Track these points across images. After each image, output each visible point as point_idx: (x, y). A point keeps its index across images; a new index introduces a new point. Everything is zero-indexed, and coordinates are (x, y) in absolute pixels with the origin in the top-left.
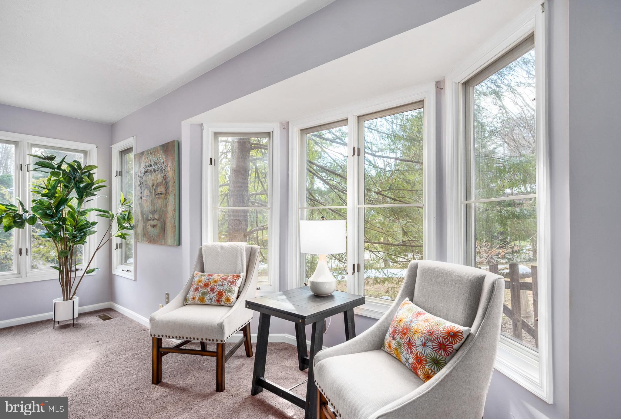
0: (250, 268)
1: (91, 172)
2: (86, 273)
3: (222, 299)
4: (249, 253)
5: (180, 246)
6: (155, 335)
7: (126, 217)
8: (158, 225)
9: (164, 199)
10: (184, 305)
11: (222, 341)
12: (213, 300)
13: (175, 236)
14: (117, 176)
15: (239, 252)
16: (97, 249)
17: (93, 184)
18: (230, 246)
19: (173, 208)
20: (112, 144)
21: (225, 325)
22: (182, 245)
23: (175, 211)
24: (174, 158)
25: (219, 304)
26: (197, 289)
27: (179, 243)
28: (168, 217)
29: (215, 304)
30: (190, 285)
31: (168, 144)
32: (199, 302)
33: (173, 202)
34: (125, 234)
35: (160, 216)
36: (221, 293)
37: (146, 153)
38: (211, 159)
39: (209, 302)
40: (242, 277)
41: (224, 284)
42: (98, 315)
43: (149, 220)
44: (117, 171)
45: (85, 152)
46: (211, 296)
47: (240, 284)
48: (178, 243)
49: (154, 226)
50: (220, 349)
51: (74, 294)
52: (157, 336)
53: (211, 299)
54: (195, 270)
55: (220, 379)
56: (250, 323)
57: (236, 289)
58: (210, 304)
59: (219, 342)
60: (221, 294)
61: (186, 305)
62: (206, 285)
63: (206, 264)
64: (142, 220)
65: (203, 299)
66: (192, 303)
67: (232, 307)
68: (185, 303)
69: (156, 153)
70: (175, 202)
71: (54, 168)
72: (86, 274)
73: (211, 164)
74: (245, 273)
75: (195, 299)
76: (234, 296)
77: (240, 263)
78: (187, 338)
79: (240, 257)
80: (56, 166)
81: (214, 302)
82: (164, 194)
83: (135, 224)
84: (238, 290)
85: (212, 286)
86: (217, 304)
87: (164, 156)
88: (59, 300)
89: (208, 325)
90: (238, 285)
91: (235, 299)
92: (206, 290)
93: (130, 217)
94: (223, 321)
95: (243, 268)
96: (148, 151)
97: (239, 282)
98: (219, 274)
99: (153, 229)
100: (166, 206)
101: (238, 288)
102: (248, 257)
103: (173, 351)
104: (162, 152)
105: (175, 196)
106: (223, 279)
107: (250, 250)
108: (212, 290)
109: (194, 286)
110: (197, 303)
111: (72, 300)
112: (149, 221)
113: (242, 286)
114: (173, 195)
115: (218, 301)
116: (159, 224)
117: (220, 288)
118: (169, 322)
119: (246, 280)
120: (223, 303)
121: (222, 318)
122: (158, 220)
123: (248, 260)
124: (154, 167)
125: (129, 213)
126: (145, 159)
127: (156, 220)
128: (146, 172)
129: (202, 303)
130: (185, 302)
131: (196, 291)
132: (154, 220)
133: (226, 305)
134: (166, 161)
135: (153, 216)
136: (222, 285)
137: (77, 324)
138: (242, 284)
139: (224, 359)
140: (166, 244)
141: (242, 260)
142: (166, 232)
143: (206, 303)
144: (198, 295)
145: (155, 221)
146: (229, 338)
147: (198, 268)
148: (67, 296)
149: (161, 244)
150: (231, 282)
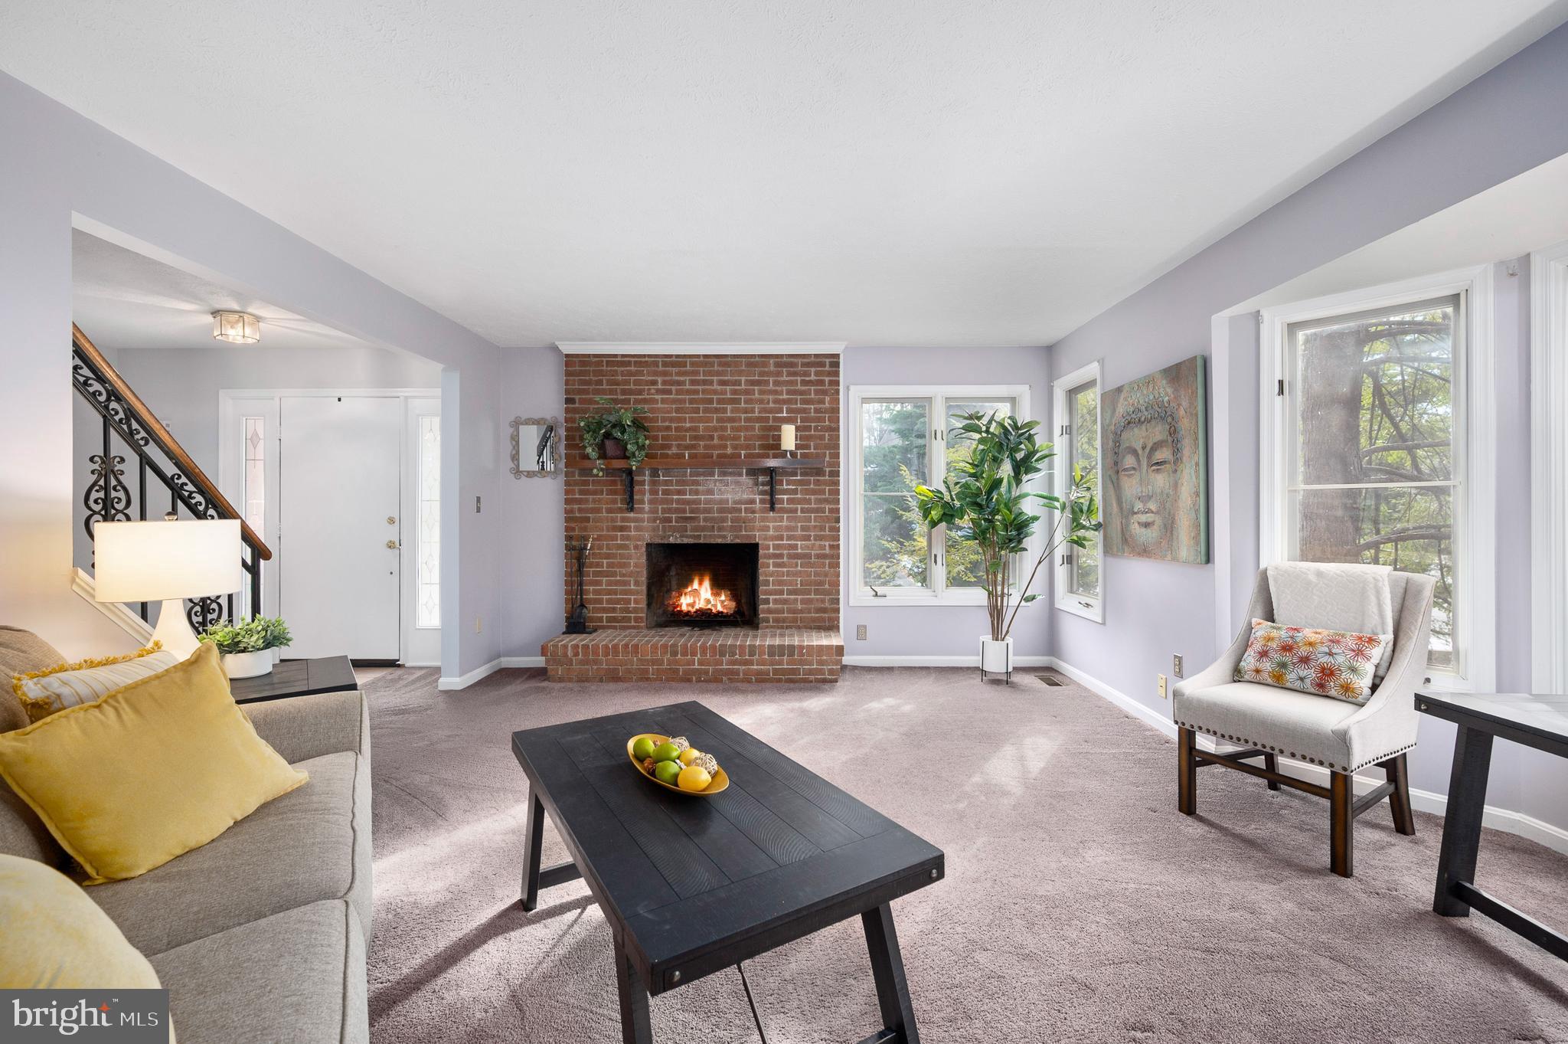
0: (1404, 625)
1: (1032, 432)
2: (1023, 601)
3: (1332, 684)
4: (1402, 591)
5: (1209, 565)
6: (1183, 724)
7: (1085, 508)
8: (1156, 524)
9: (1171, 472)
10: (1235, 682)
11: (1345, 769)
12: (1308, 681)
13: (1197, 543)
14: (1062, 434)
15: (1371, 586)
16: (1040, 562)
17: (1035, 452)
18: (1342, 571)
19: (1194, 490)
20: (1052, 381)
21: (1353, 738)
22: (1214, 563)
23: (1198, 495)
24: (1194, 393)
25: (1324, 694)
26: (1263, 654)
27: (1208, 558)
28: (1181, 506)
29: (1312, 690)
30: (1245, 645)
31: (1178, 366)
32: (1270, 681)
33: (1194, 478)
34: (1085, 539)
35: (1162, 505)
36: (1329, 669)
37: (1126, 388)
38: (1281, 383)
39: (1298, 684)
40: (1383, 644)
41: (1334, 651)
42: (1037, 674)
43: (1136, 513)
44: (1062, 427)
45: (1013, 400)
46: (1302, 674)
47: (1379, 659)
48: (1204, 559)
49: (1147, 525)
50: (1340, 784)
51: (1007, 632)
52: (1187, 726)
53: (1302, 679)
54: (1252, 615)
55: (1340, 850)
56: (1405, 754)
57: (1368, 669)
58: (1299, 689)
59: (1338, 769)
60: (1327, 673)
61: (1239, 681)
62: (1287, 648)
63: (1279, 605)
64: (1120, 514)
65: (1281, 675)
66: (1253, 680)
67: (1362, 705)
68: (1236, 678)
69: (1151, 386)
70: (1197, 477)
71: (980, 432)
72: (1023, 603)
73: (1281, 392)
74: (1390, 636)
75: (1261, 673)
76: (1363, 681)
77: (1375, 610)
78: (1255, 744)
79: (1373, 598)
80: (984, 428)
81: (1309, 686)
82: (1170, 463)
83: (1104, 521)
84: (1374, 671)
85: (1303, 651)
86: (1317, 692)
87: (1169, 390)
88: (988, 638)
89: (1308, 729)
90: (1375, 660)
91: (1367, 691)
92: (1287, 658)
93: (1092, 509)
94: (1349, 727)
95: (1383, 623)
96: (1131, 383)
97: (1377, 653)
98: (1320, 630)
99: (1143, 530)
100: (1176, 486)
101: (1374, 668)
102: (1399, 600)
103: (1223, 762)
104: (1164, 382)
105: (1197, 464)
106: (1332, 641)
107: (1404, 585)
108: (1305, 660)
109: (1257, 646)
110: (1264, 682)
111: (1005, 642)
112: (1135, 516)
113: (1385, 665)
114: (1193, 463)
115: (1321, 686)
116: (1158, 521)
117: (1324, 659)
118: (1215, 704)
119: (1393, 651)
120: (1333, 693)
121: (1340, 722)
122: (1157, 513)
123: (1398, 606)
124: (1146, 413)
125: (1091, 500)
126: (1125, 399)
127: (1152, 512)
128: (1129, 423)
129: (1278, 682)
130: (1237, 675)
131: (1262, 656)
132: (1146, 512)
133: (1344, 698)
134: (1175, 398)
135: (1144, 505)
136: (1331, 654)
137: (1012, 683)
138: (1385, 658)
139: (1350, 812)
140: (1175, 559)
141: (1380, 606)
142: (1174, 537)
143: (1288, 685)
144: (1267, 666)
145: (1148, 515)
146: (1361, 768)
147: (1260, 610)
148: (997, 634)
149: (1163, 558)
150: (1354, 651)
